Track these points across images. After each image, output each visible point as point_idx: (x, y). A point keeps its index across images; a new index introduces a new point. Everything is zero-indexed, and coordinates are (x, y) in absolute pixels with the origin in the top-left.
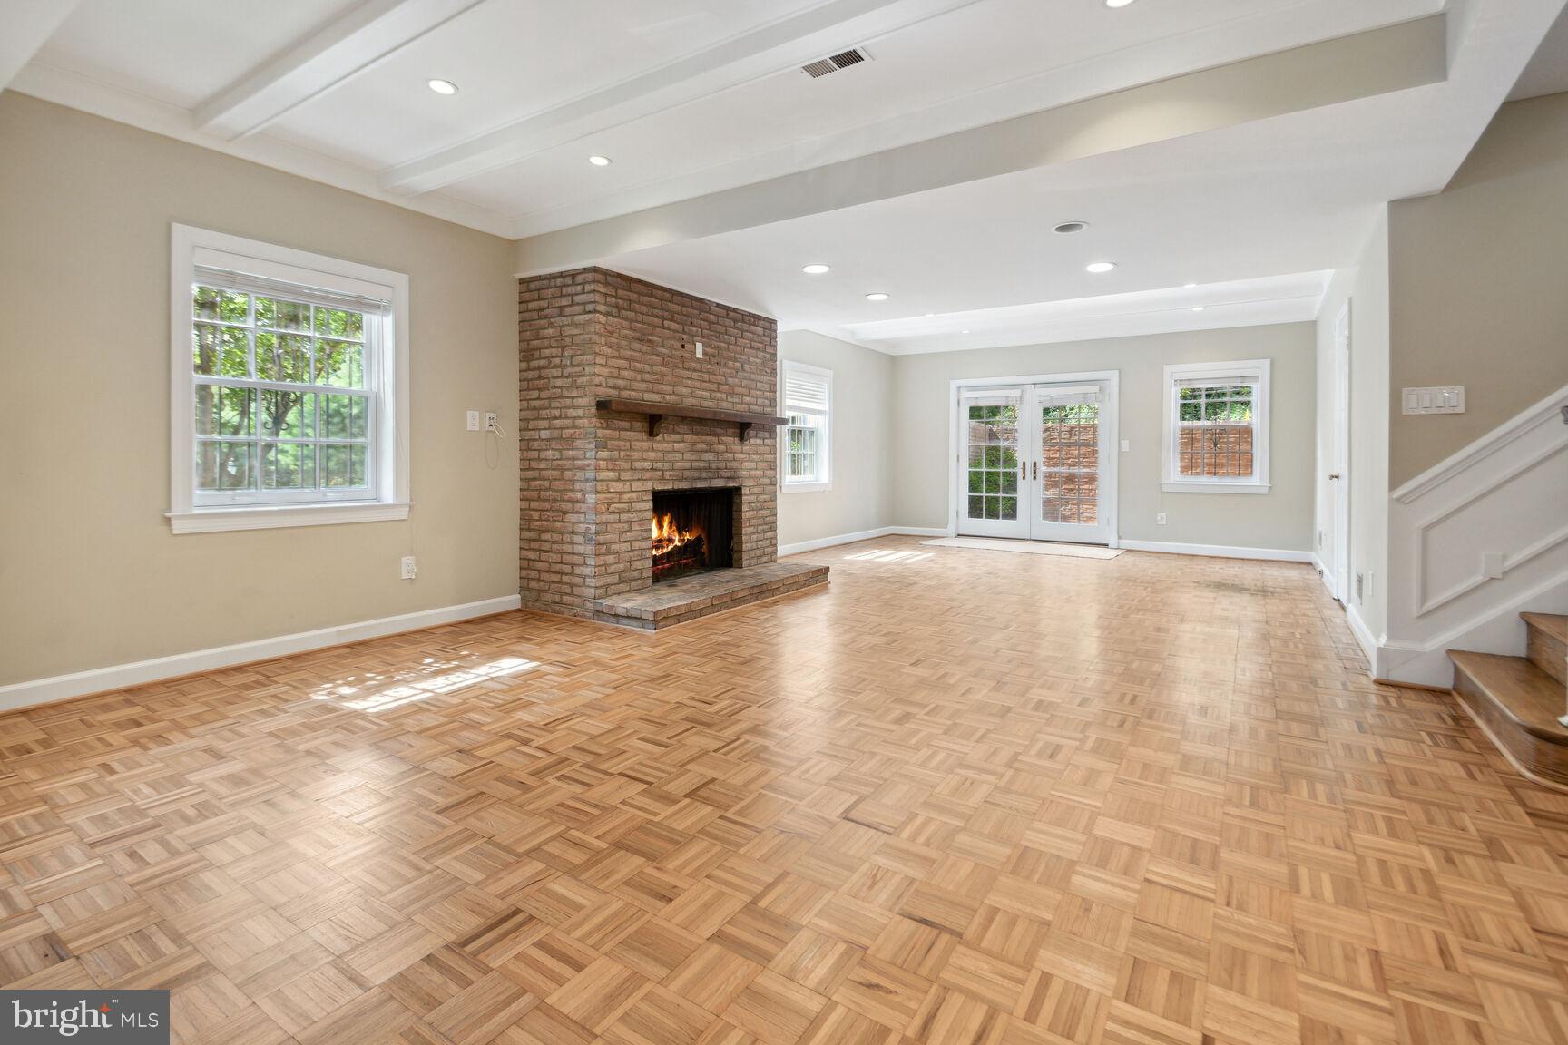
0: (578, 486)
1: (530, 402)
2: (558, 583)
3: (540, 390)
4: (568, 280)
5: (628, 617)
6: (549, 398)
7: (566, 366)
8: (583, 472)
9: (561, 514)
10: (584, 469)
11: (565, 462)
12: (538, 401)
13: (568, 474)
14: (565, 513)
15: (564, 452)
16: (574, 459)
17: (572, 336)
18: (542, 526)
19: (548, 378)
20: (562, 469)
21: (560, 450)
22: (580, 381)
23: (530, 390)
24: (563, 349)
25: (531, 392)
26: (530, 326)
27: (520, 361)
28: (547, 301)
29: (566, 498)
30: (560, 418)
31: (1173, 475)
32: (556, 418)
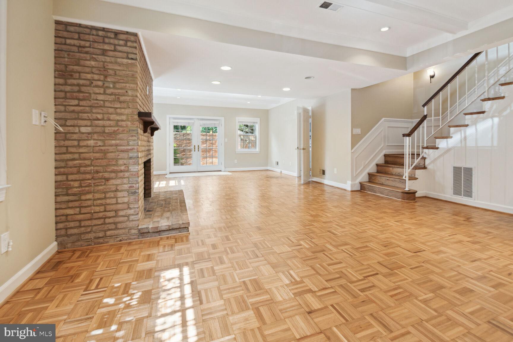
0: (121, 162)
1: (67, 107)
2: (102, 224)
3: (79, 100)
4: (112, 36)
5: (170, 230)
6: (90, 106)
7: (109, 88)
8: (127, 153)
9: (103, 180)
10: (128, 152)
11: (107, 148)
12: (77, 107)
13: (110, 155)
14: (107, 180)
15: (106, 141)
16: (117, 145)
17: (115, 70)
18: (83, 191)
19: (90, 93)
20: (105, 152)
21: (103, 141)
22: (122, 98)
23: (67, 99)
24: (106, 77)
25: (68, 100)
26: (68, 55)
27: (55, 77)
28: (89, 43)
29: (109, 170)
30: (103, 119)
31: (239, 149)
32: (98, 119)
